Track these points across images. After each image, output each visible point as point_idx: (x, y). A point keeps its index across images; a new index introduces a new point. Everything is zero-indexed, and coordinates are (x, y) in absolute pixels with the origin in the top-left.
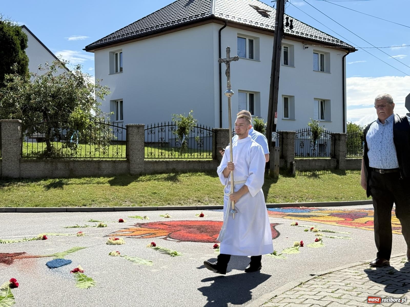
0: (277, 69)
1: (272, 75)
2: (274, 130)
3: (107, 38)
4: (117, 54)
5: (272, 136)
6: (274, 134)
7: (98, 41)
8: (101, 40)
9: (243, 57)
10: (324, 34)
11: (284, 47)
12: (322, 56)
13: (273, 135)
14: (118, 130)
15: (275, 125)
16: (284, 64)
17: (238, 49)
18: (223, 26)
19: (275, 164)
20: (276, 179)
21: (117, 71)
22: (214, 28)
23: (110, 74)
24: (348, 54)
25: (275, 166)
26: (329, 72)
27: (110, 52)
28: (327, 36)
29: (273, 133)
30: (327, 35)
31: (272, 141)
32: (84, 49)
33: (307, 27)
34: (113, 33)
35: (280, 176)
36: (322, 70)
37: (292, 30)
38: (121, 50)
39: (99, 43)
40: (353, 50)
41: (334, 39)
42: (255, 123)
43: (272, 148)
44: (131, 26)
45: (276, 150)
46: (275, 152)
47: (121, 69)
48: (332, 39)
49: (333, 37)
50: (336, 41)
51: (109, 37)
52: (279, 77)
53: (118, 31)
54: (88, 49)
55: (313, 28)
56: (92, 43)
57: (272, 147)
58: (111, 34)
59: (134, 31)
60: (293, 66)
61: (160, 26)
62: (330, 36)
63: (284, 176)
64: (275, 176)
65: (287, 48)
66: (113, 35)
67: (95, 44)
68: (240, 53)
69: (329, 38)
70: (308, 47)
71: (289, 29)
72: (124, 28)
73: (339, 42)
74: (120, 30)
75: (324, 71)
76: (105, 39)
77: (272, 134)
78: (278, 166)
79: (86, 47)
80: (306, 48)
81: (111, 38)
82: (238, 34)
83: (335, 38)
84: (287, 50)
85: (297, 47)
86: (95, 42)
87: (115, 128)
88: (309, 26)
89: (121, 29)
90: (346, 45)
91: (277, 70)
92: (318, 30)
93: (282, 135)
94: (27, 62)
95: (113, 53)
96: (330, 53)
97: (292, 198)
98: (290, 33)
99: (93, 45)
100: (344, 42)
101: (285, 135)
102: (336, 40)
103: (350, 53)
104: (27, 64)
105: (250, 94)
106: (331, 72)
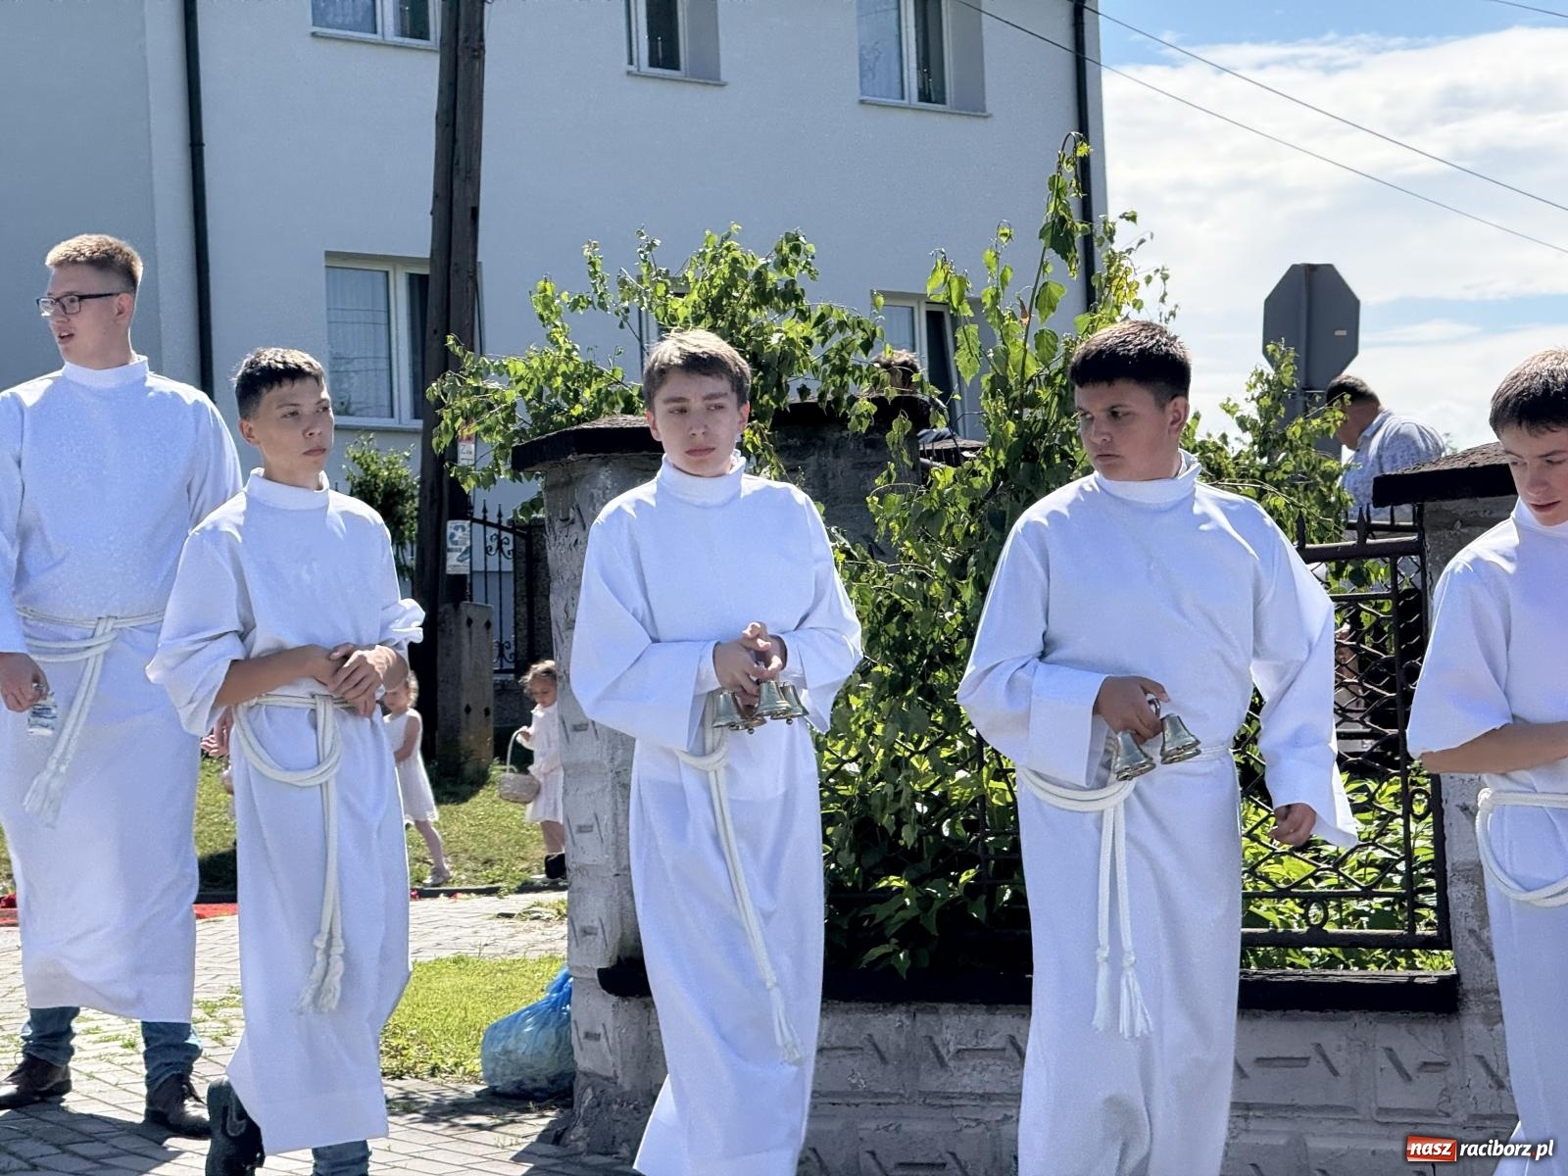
0: (462, 164)
1: (436, 196)
5: (450, 546)
6: (459, 534)
9: (355, 29)
13: (453, 535)
16: (653, 63)
19: (465, 701)
20: (472, 783)
25: (468, 710)
29: (451, 525)
31: (450, 571)
35: (496, 770)
36: (931, 94)
43: (445, 613)
45: (470, 622)
46: (465, 631)
52: (475, 213)
57: (449, 606)
60: (709, 76)
64: (469, 769)
77: (449, 531)
78: (487, 712)
91: (463, 173)
93: (528, 540)
97: (524, 865)
105: (411, 276)
106: (989, 110)
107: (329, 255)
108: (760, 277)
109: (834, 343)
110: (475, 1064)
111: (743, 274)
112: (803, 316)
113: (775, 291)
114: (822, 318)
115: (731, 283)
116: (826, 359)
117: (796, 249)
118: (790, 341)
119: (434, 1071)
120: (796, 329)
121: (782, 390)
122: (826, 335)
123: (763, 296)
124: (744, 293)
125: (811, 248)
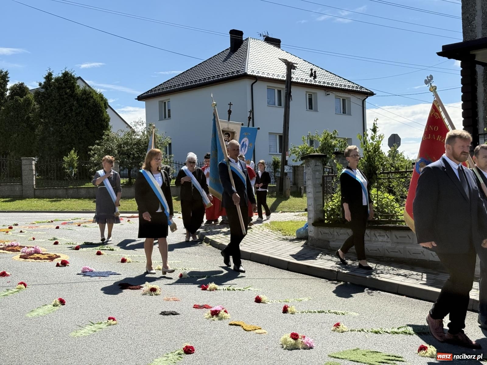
0: (287, 122)
2: (286, 164)
3: (156, 89)
4: (165, 103)
5: (285, 169)
7: (148, 91)
8: (151, 90)
9: (273, 105)
10: (346, 81)
11: (309, 95)
12: (344, 100)
14: (179, 166)
15: (287, 161)
16: (309, 109)
17: (268, 99)
18: (254, 81)
19: (287, 188)
21: (165, 117)
22: (247, 83)
23: (160, 120)
24: (367, 97)
26: (350, 114)
27: (159, 101)
28: (349, 83)
29: (285, 166)
30: (349, 81)
31: (285, 172)
32: (136, 99)
33: (331, 75)
34: (161, 84)
35: (290, 197)
36: (344, 112)
37: (316, 79)
38: (169, 99)
39: (150, 94)
40: (372, 94)
41: (354, 85)
42: (274, 160)
44: (177, 77)
45: (287, 178)
47: (169, 116)
48: (352, 85)
49: (354, 83)
50: (356, 87)
51: (158, 88)
53: (165, 82)
54: (140, 98)
55: (336, 75)
56: (143, 93)
57: (285, 176)
58: (160, 85)
59: (180, 83)
60: (316, 110)
61: (202, 80)
62: (351, 82)
63: (294, 197)
64: (287, 197)
65: (311, 95)
66: (161, 86)
67: (146, 94)
68: (270, 101)
69: (350, 85)
70: (329, 94)
71: (312, 79)
72: (171, 79)
73: (359, 88)
74: (167, 82)
75: (345, 113)
76: (154, 89)
78: (289, 189)
79: (138, 97)
80: (327, 95)
81: (159, 89)
82: (267, 86)
83: (356, 84)
84: (312, 97)
85: (320, 94)
86: (146, 92)
87: (177, 164)
88: (333, 74)
89: (169, 81)
90: (364, 90)
92: (340, 77)
93: (294, 168)
94: (109, 119)
95: (162, 101)
96: (350, 98)
98: (313, 83)
99: (144, 95)
100: (363, 88)
101: (296, 168)
102: (356, 85)
103: (369, 97)
104: (109, 121)
105: (279, 136)
106: (352, 114)
107: (269, 133)
108: (331, 135)
109: (341, 144)
110: (295, 234)
111: (329, 135)
112: (337, 140)
113: (333, 137)
114: (339, 141)
115: (327, 136)
116: (340, 146)
117: (336, 132)
118: (335, 144)
119: (290, 235)
120: (336, 142)
121: (334, 150)
122: (339, 143)
123: (331, 138)
124: (329, 138)
125: (338, 132)
